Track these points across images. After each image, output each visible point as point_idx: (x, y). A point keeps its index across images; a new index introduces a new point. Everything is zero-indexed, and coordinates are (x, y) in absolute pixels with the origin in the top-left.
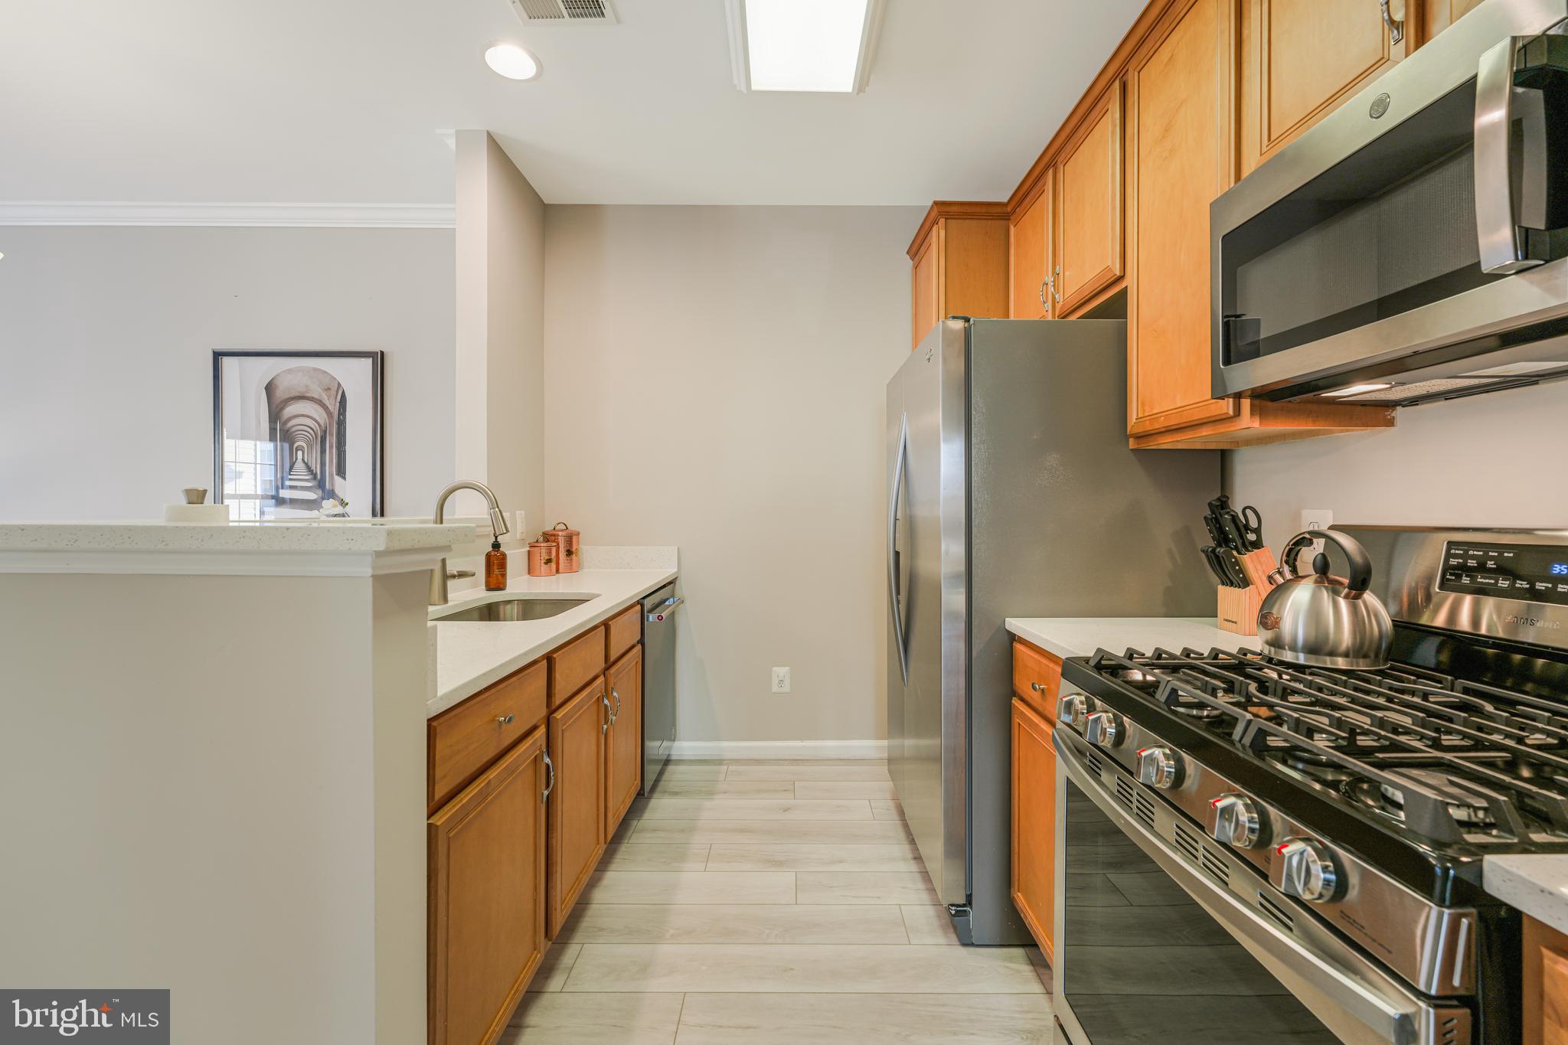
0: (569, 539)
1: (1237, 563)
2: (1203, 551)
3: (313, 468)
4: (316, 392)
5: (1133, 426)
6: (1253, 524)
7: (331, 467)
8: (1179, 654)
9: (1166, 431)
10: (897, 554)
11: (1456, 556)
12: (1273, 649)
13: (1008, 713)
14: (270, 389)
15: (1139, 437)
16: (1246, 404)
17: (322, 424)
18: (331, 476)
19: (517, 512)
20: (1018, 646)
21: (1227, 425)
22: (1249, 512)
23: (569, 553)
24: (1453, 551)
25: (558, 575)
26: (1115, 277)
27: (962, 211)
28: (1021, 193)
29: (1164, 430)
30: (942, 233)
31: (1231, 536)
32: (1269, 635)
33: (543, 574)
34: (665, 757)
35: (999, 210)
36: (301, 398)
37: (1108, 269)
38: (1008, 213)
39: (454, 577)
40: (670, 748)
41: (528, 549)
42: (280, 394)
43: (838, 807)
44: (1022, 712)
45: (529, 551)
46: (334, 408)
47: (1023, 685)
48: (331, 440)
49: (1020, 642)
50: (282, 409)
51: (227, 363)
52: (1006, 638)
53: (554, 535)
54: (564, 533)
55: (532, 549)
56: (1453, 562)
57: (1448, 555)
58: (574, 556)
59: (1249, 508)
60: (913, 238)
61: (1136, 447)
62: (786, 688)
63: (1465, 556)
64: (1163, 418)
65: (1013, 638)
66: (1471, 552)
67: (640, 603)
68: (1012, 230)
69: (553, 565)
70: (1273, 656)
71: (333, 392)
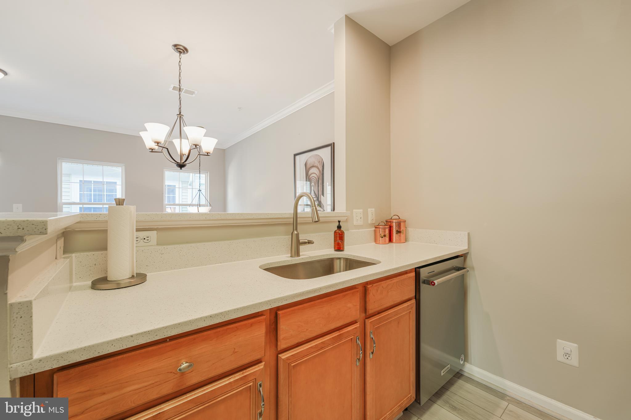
0: (399, 224)
3: (316, 193)
4: (317, 164)
7: (320, 193)
14: (306, 165)
17: (318, 176)
18: (320, 195)
19: (369, 209)
23: (399, 232)
25: (391, 244)
33: (381, 243)
34: (457, 370)
36: (313, 166)
39: (305, 243)
40: (463, 365)
41: (374, 229)
42: (308, 166)
45: (375, 230)
46: (321, 169)
48: (320, 182)
50: (308, 172)
51: (297, 157)
53: (391, 222)
54: (396, 221)
55: (377, 229)
58: (401, 234)
67: (417, 270)
69: (387, 239)
71: (321, 163)
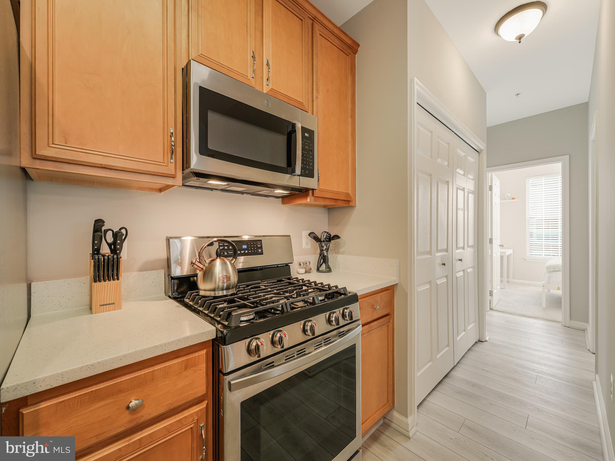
11: (221, 246)
66: (225, 244)
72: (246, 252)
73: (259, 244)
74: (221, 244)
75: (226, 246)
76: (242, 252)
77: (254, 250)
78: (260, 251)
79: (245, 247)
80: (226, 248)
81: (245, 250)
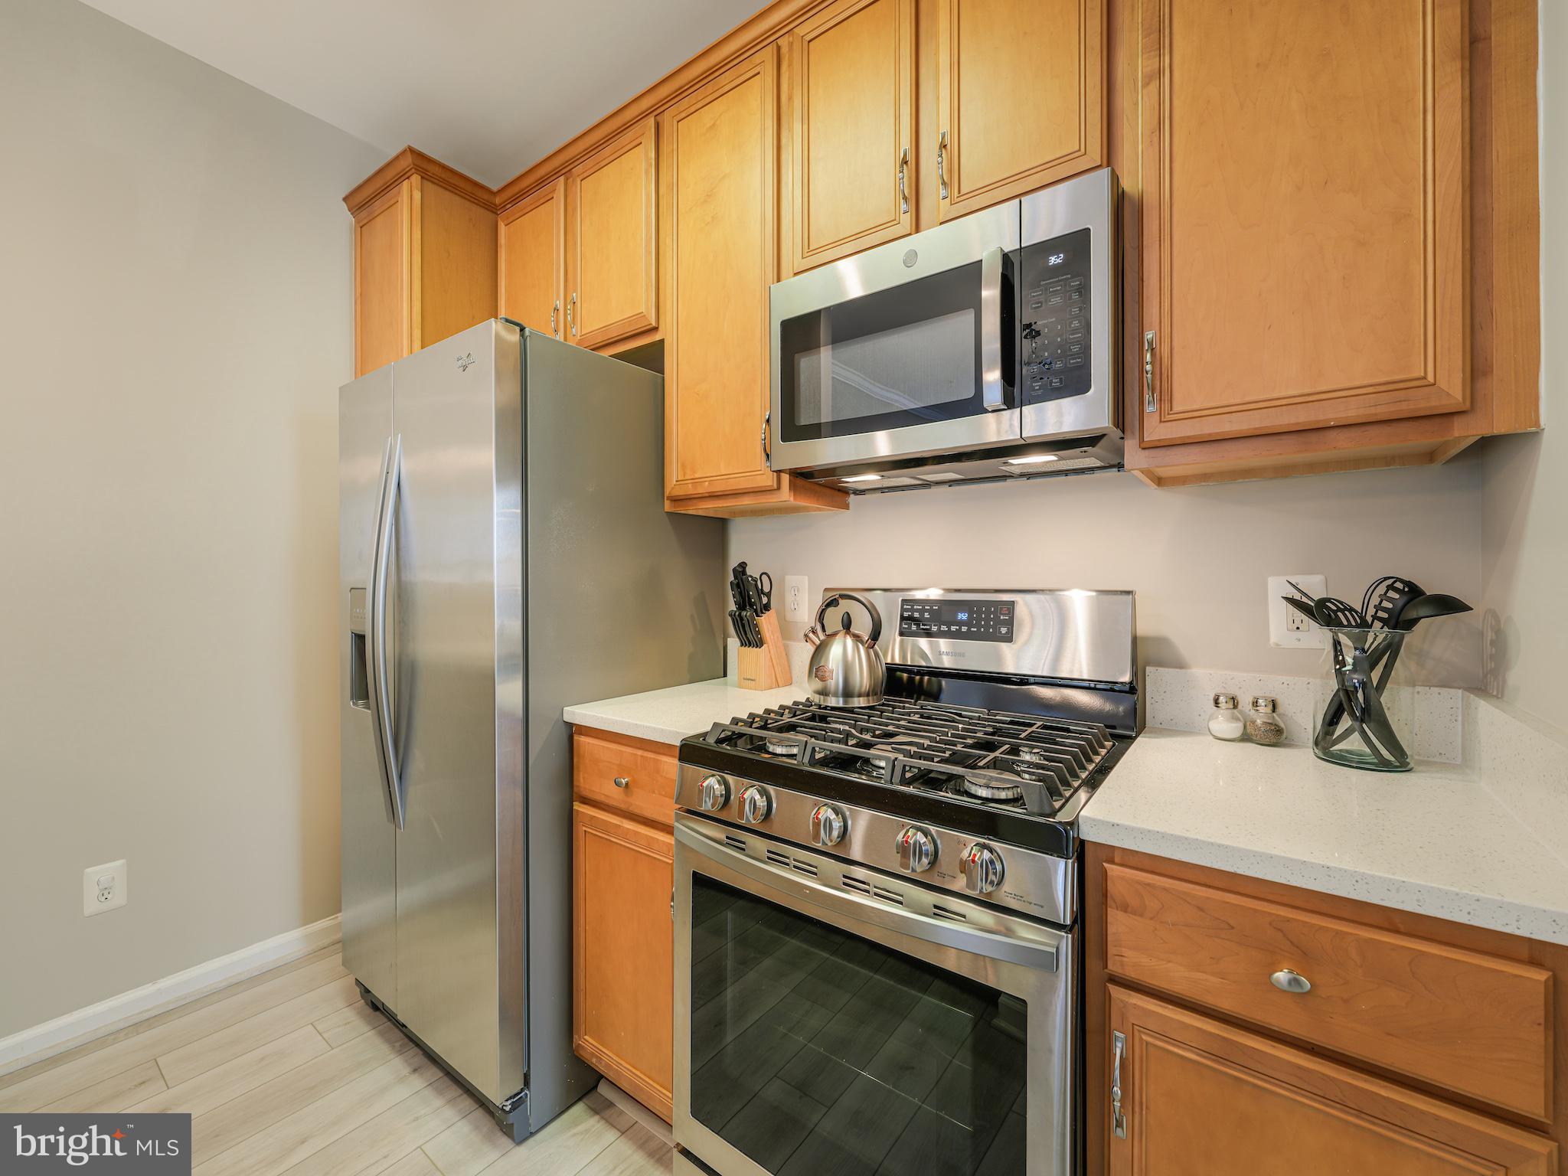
1: (756, 626)
2: (730, 615)
5: (673, 488)
6: (766, 589)
8: (746, 718)
9: (710, 496)
10: (360, 639)
11: (907, 610)
12: (822, 697)
13: (569, 821)
15: (675, 500)
16: (786, 478)
20: (581, 740)
21: (769, 496)
22: (764, 578)
24: (905, 607)
26: (651, 326)
27: (443, 176)
28: (516, 189)
29: (707, 495)
30: (417, 195)
31: (753, 600)
32: (818, 685)
35: (486, 196)
37: (641, 316)
38: (495, 205)
43: (262, 1059)
44: (593, 817)
47: (588, 782)
49: (581, 734)
52: (563, 733)
56: (906, 614)
57: (903, 610)
59: (765, 573)
60: (360, 181)
61: (672, 510)
62: (119, 898)
63: (912, 610)
64: (707, 483)
65: (572, 731)
66: (915, 607)
68: (502, 229)
70: (822, 703)
72: (964, 629)
73: (1005, 611)
74: (908, 607)
75: (917, 611)
76: (953, 628)
77: (987, 627)
78: (1004, 630)
79: (963, 616)
80: (916, 615)
81: (961, 623)
